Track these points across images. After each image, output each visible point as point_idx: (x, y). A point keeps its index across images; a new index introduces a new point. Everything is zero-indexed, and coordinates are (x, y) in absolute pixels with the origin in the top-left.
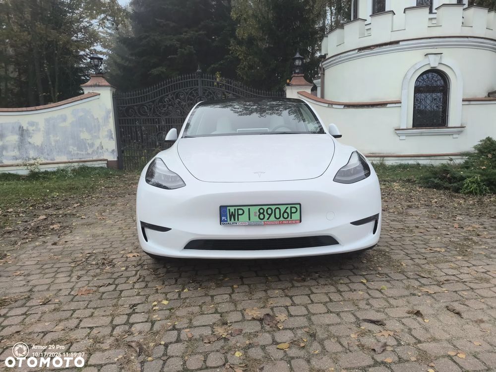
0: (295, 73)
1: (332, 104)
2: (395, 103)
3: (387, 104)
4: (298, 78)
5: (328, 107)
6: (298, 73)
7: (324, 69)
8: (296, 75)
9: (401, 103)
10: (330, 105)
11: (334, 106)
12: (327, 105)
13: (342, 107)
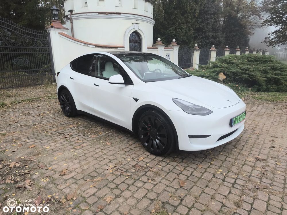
0: (55, 19)
1: (88, 44)
2: (122, 47)
3: (118, 47)
4: (57, 23)
5: (85, 45)
6: (57, 20)
7: (72, 19)
8: (56, 21)
9: (124, 47)
10: (86, 45)
11: (89, 45)
12: (84, 44)
13: (94, 46)
